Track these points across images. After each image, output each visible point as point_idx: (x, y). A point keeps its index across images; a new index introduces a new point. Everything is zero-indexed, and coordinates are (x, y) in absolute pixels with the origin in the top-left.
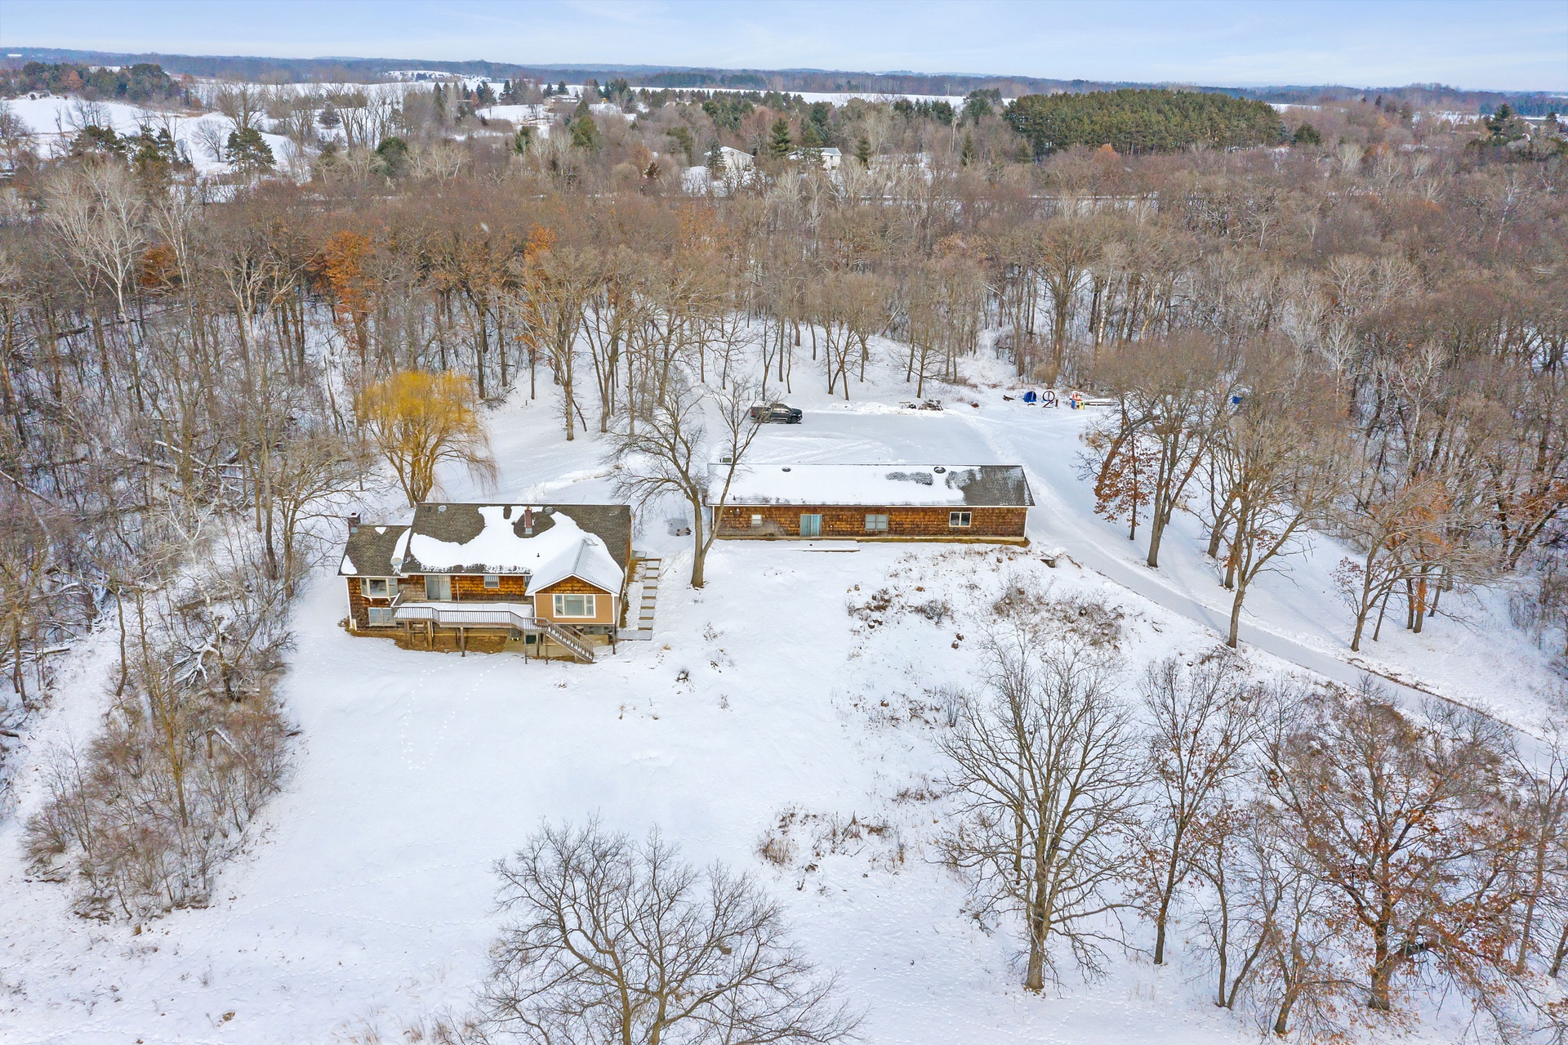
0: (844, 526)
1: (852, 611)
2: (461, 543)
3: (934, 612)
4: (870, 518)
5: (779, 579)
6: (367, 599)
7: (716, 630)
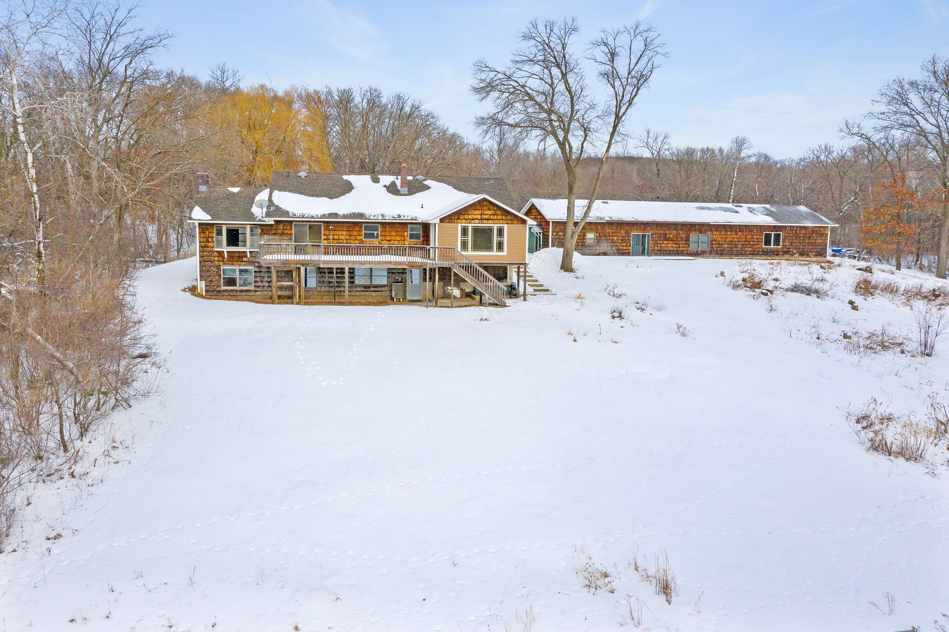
0: (671, 246)
2: (331, 198)
3: (807, 291)
4: (693, 237)
6: (220, 254)
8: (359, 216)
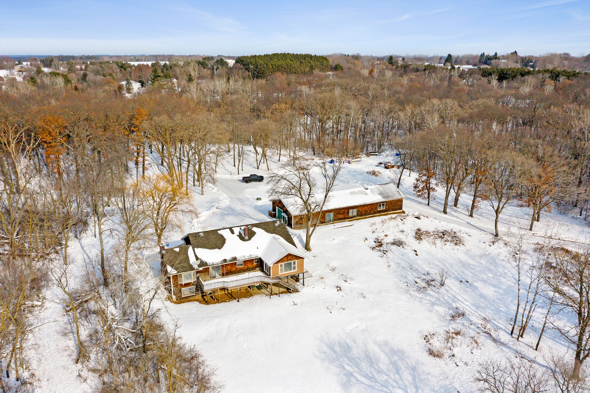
0: (342, 216)
1: (373, 248)
2: (220, 249)
3: (398, 243)
4: (351, 211)
5: (335, 241)
6: (182, 284)
7: (332, 266)
8: (235, 259)
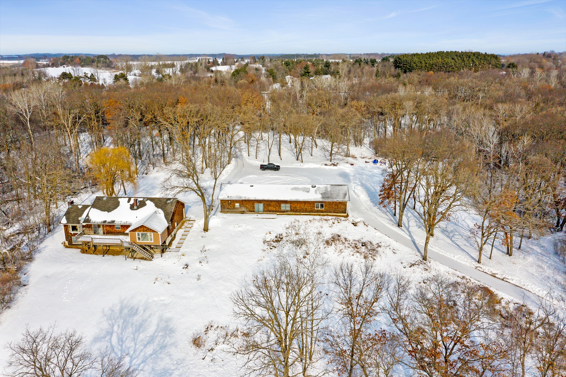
0: (272, 209)
1: (265, 242)
2: (109, 212)
4: (283, 205)
5: (240, 229)
6: (71, 233)
7: (207, 248)
8: (113, 222)
